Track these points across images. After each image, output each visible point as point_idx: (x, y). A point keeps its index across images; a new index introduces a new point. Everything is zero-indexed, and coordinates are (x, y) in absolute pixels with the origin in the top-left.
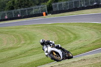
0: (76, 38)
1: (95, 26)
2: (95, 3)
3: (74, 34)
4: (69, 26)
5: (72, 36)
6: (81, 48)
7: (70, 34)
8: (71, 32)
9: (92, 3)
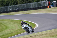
0: (6, 28)
1: (17, 22)
2: (17, 9)
3: (6, 26)
4: (3, 21)
5: (4, 27)
6: (9, 34)
7: (3, 26)
8: (4, 25)
9: (15, 8)
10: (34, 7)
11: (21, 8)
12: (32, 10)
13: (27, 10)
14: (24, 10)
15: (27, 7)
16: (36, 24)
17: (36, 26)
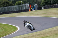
10: (15, 10)
11: (2, 11)
12: (13, 13)
13: (8, 13)
14: (5, 14)
15: (8, 10)
16: (17, 27)
17: (18, 29)
